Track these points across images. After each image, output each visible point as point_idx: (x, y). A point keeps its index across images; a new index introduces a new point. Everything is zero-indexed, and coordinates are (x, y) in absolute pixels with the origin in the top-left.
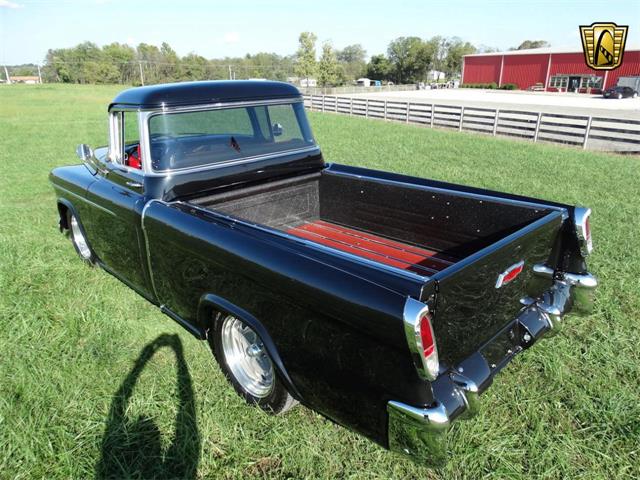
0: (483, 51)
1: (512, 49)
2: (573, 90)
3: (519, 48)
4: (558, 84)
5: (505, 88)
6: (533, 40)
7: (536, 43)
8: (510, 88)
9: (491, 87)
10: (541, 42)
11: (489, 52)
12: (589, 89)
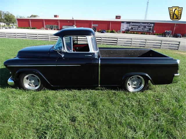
0: (19, 17)
1: (28, 17)
2: (52, 29)
3: (30, 17)
4: (48, 28)
5: (33, 29)
6: (34, 15)
7: (35, 16)
8: (35, 29)
9: (28, 28)
10: (37, 16)
11: (21, 17)
12: (56, 29)
